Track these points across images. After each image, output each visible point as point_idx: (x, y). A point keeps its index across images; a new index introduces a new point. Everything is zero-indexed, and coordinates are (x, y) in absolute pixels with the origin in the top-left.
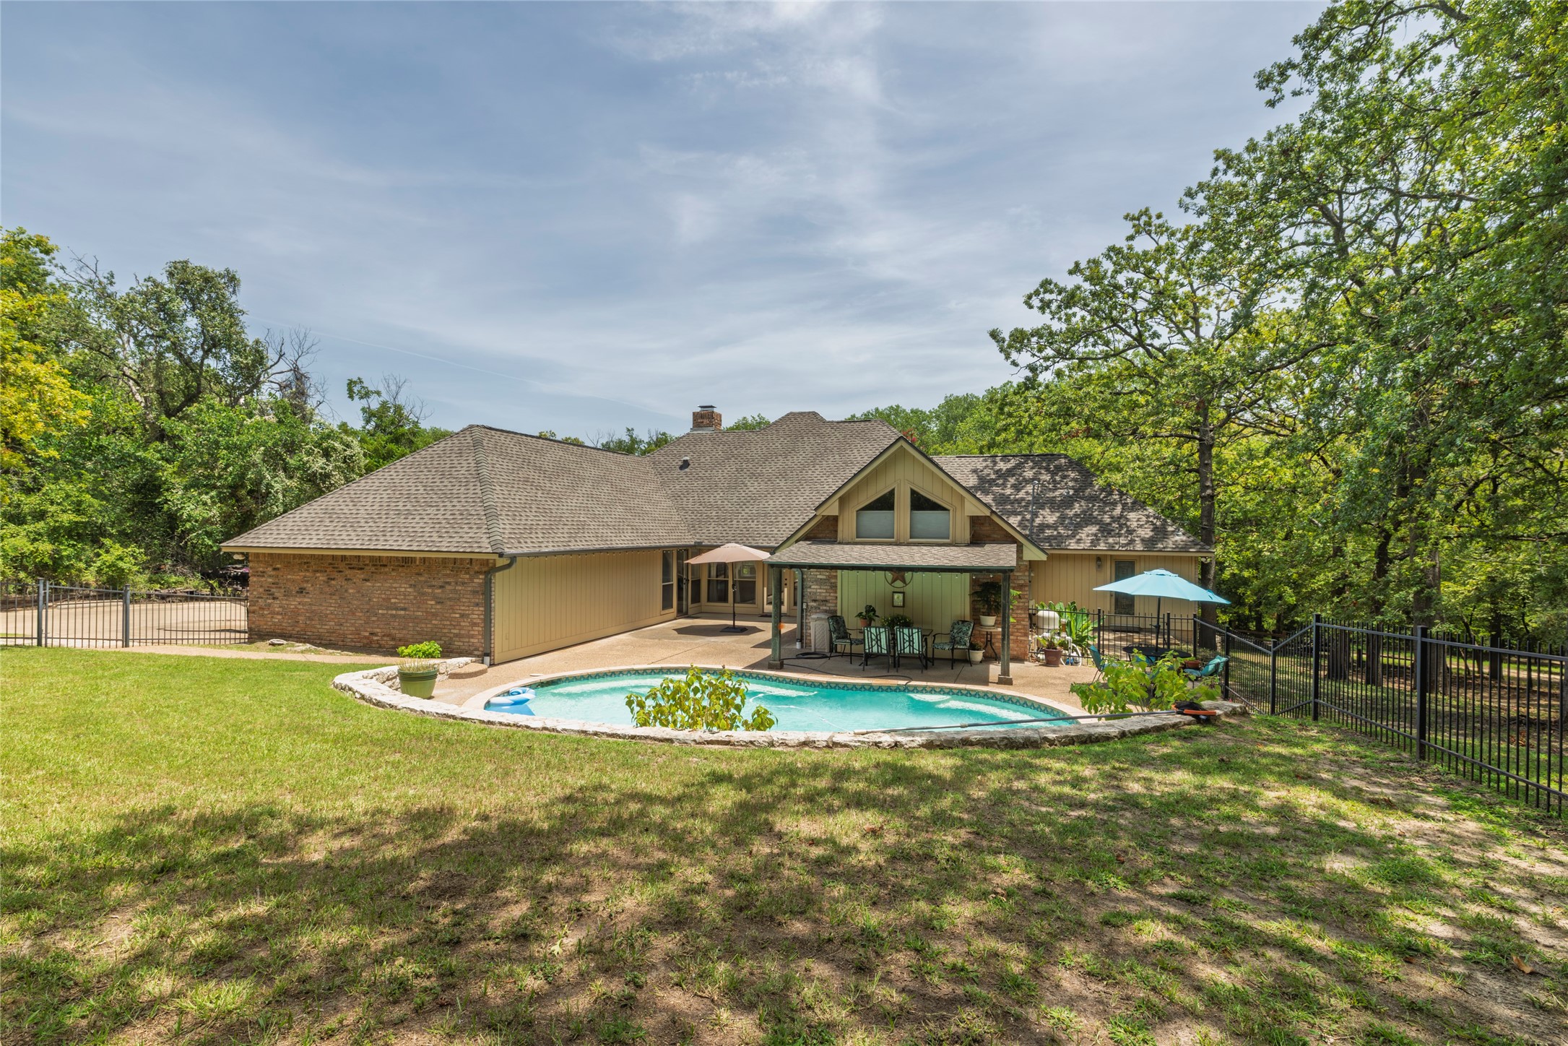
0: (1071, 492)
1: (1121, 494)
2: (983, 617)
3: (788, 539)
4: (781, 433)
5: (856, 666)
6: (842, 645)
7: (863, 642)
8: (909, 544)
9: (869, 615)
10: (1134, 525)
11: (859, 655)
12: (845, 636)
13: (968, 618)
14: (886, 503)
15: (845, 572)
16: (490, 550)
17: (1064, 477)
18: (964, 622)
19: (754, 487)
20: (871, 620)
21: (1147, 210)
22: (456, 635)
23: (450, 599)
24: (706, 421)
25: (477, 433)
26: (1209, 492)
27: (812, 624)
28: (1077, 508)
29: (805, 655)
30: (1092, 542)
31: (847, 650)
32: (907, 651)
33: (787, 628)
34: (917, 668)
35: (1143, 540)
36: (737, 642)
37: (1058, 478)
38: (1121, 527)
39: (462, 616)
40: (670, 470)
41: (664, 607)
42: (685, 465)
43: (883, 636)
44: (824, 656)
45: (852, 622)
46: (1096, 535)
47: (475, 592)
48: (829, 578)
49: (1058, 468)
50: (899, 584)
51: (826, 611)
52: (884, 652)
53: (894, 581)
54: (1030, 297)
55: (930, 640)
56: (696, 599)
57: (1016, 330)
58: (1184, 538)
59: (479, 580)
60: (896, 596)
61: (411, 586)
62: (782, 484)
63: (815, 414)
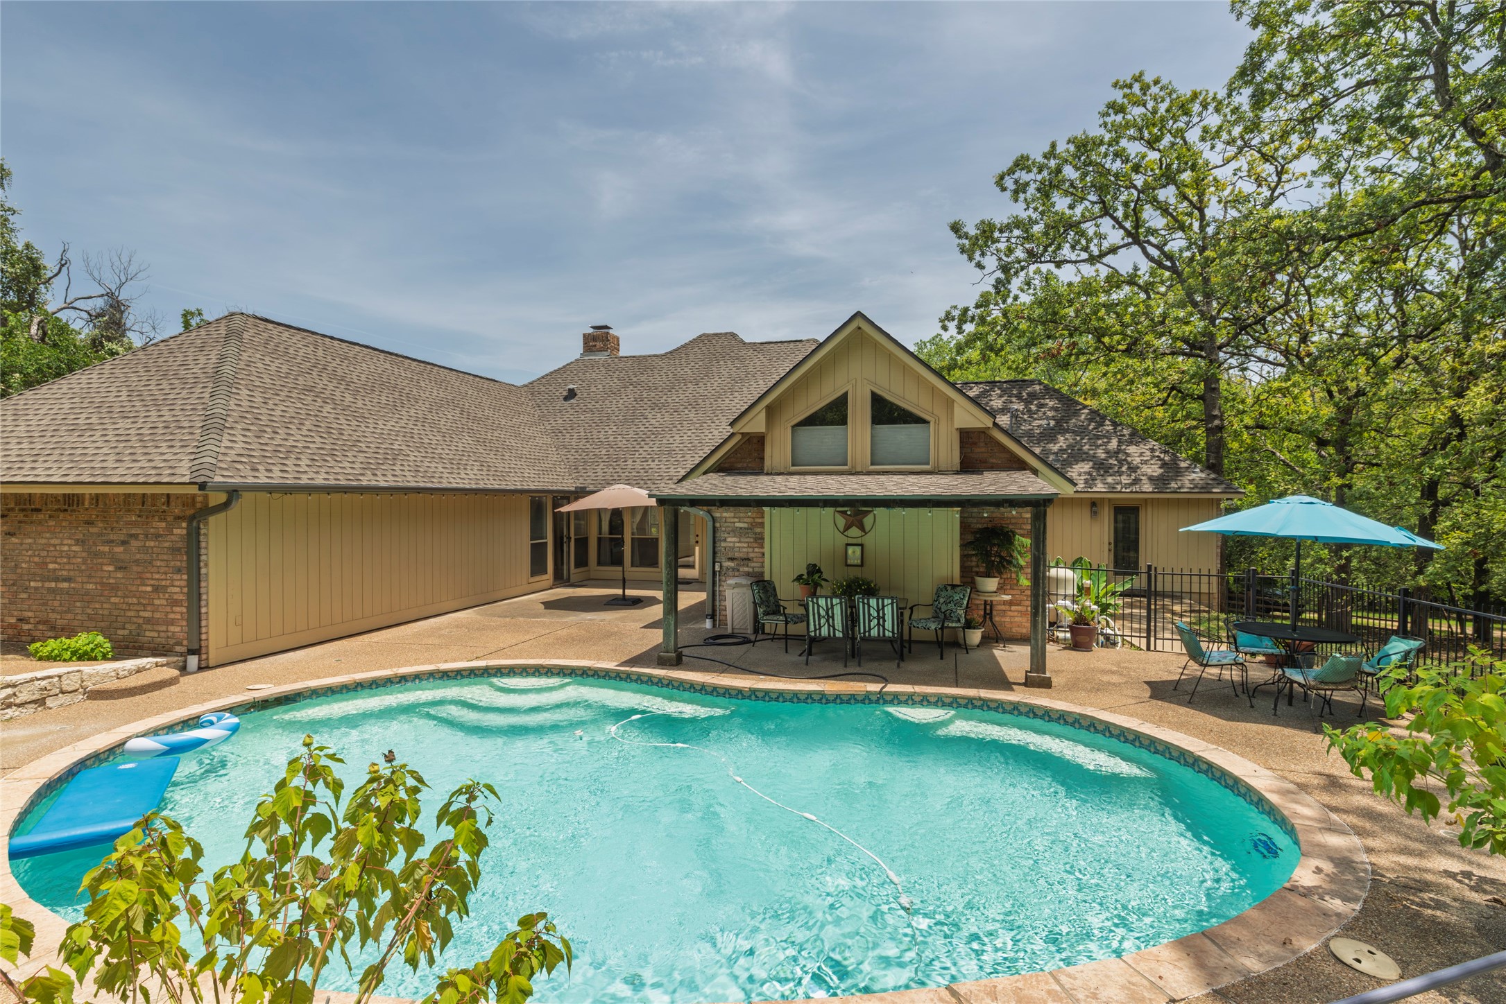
0: (1052, 423)
1: (1115, 424)
2: (979, 579)
3: (692, 470)
4: (692, 357)
5: (794, 657)
6: (772, 624)
7: (805, 618)
8: (869, 473)
9: (812, 578)
10: (1137, 461)
11: (799, 638)
12: (775, 608)
13: (957, 581)
14: (835, 413)
15: (776, 510)
16: (186, 479)
17: (1041, 406)
18: (954, 586)
19: (656, 419)
20: (817, 585)
21: (1141, 74)
22: (148, 621)
23: (137, 562)
24: (600, 344)
25: (237, 321)
26: (1217, 422)
27: (728, 593)
28: (1062, 442)
29: (715, 640)
30: (1086, 482)
31: (781, 630)
32: (874, 633)
33: (687, 599)
34: (891, 659)
35: (1151, 479)
36: (622, 620)
37: (1033, 407)
38: (1121, 462)
39: (156, 589)
40: (551, 401)
41: (533, 573)
42: (572, 394)
43: (837, 610)
44: (746, 641)
45: (787, 589)
46: (1089, 474)
47: (174, 550)
48: (752, 526)
49: (1033, 396)
50: (854, 532)
51: (748, 574)
52: (839, 635)
53: (847, 528)
54: (1002, 178)
55: (907, 613)
56: (582, 561)
57: (983, 222)
58: (1203, 475)
59: (180, 531)
60: (850, 550)
61: (78, 542)
62: (692, 415)
63: (733, 335)
